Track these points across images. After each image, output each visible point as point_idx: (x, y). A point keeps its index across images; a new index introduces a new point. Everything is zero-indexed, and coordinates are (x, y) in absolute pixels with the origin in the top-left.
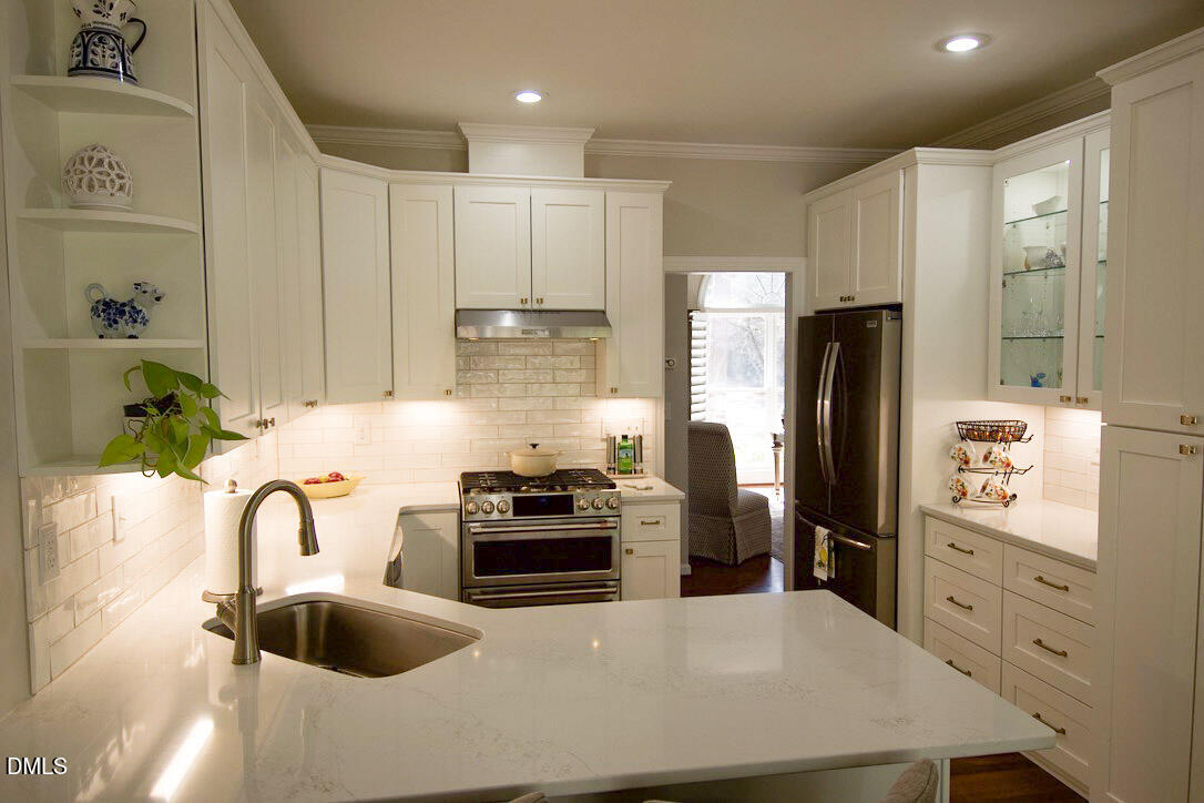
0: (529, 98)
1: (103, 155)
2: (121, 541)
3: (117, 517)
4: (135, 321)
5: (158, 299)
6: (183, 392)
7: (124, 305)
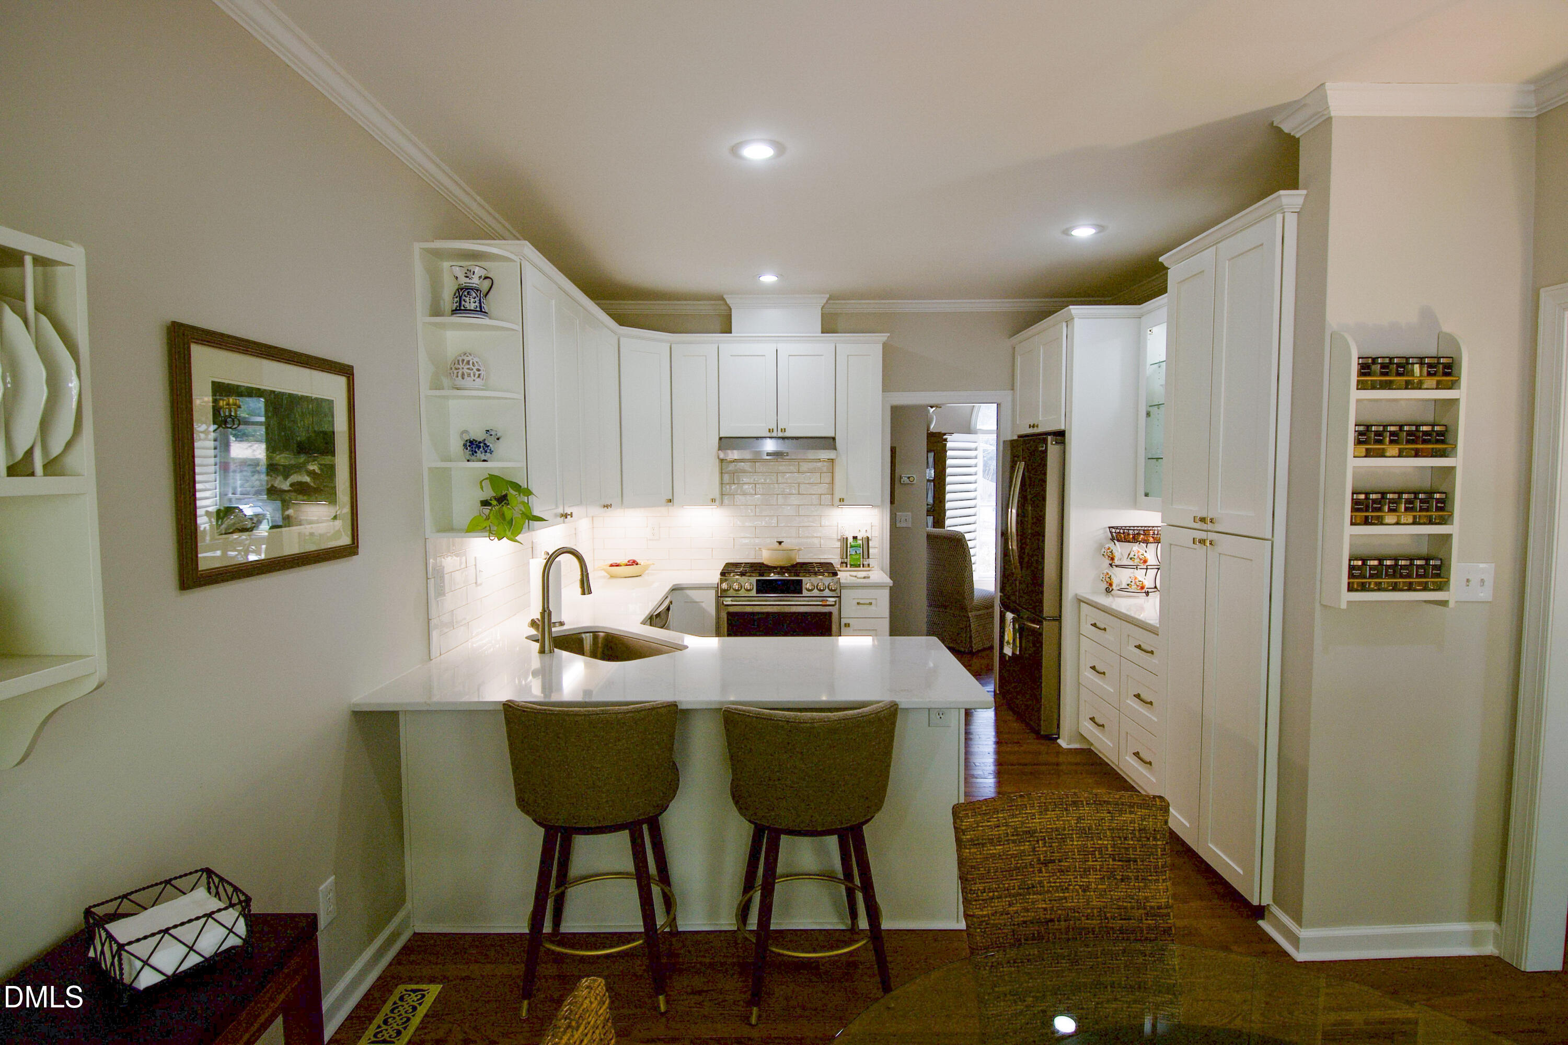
0: (769, 279)
1: (469, 358)
2: (481, 584)
3: (478, 570)
4: (486, 452)
5: (498, 439)
6: (512, 492)
7: (480, 442)
